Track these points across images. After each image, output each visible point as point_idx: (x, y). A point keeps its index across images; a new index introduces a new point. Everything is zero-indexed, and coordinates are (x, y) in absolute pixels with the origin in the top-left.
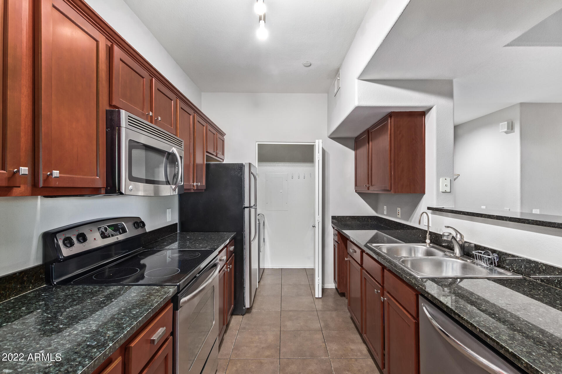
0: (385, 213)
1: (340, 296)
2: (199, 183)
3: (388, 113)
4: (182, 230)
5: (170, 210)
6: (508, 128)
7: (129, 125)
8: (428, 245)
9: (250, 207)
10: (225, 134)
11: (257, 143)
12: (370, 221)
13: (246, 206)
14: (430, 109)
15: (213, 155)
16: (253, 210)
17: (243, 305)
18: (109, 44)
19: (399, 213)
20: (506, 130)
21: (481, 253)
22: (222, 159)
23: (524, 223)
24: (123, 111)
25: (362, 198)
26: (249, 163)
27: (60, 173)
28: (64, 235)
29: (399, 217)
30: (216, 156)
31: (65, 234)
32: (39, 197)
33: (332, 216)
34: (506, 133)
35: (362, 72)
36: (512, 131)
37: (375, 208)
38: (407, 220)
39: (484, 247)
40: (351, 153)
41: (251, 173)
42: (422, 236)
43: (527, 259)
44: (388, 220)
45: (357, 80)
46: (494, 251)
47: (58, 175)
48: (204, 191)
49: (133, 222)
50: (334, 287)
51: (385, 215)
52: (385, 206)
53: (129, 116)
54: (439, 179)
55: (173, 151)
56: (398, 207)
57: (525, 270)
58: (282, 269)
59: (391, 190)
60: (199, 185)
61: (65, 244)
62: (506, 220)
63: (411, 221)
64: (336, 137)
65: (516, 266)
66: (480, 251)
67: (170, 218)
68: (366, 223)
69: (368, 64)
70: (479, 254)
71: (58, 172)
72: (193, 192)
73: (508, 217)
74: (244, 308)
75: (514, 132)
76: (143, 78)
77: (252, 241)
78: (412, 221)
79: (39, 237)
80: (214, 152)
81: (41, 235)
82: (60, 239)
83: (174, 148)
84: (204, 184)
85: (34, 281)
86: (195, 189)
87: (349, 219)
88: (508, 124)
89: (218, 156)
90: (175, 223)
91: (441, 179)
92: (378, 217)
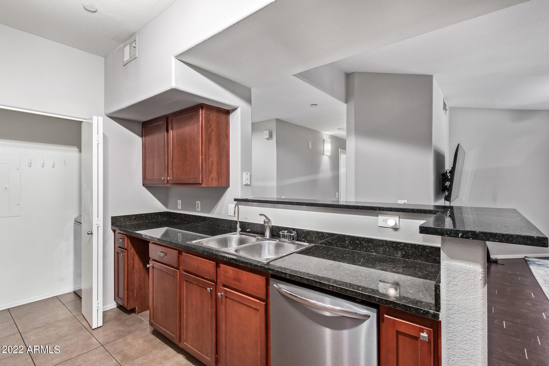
0: (178, 208)
1: (128, 314)
3: (198, 104)
6: (269, 136)
8: (238, 233)
12: (160, 218)
14: (235, 109)
19: (198, 206)
20: (268, 137)
21: (284, 232)
23: (316, 206)
25: (150, 192)
29: (198, 210)
33: (112, 218)
34: (268, 139)
35: (185, 52)
36: (272, 138)
37: (165, 204)
38: (209, 212)
39: (285, 227)
40: (138, 140)
42: (227, 226)
43: (316, 231)
44: (184, 214)
45: (174, 58)
46: (294, 229)
50: (116, 307)
51: (179, 210)
52: (179, 200)
54: (243, 173)
56: (197, 201)
57: (315, 240)
59: (202, 183)
62: (303, 205)
63: (213, 214)
64: (116, 117)
65: (309, 238)
66: (283, 231)
68: (155, 220)
69: (196, 46)
70: (283, 233)
73: (305, 203)
75: (272, 139)
78: (215, 213)
87: (135, 219)
88: (269, 132)
91: (244, 173)
92: (170, 213)
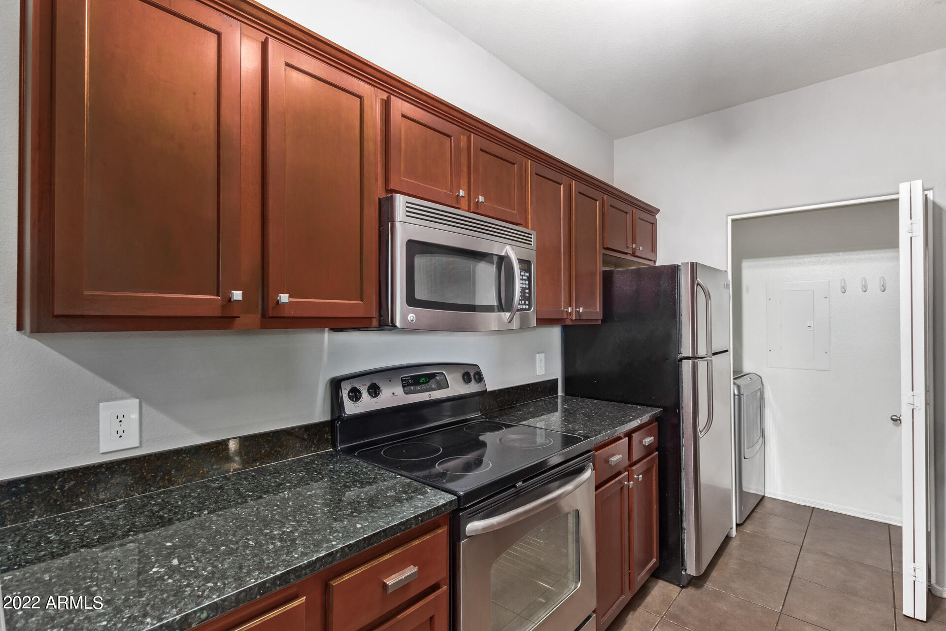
2: (581, 309)
4: (567, 391)
5: (543, 355)
7: (407, 216)
9: (694, 357)
10: (658, 211)
11: (730, 219)
13: (684, 354)
15: (626, 254)
16: (702, 366)
17: (682, 565)
18: (385, 96)
22: (651, 260)
24: (400, 197)
26: (692, 264)
27: (289, 297)
28: (351, 384)
30: (633, 255)
31: (353, 383)
32: (327, 329)
41: (698, 284)
47: (287, 301)
48: (600, 322)
49: (463, 372)
53: (407, 202)
55: (506, 252)
58: (815, 509)
60: (581, 311)
61: (350, 397)
67: (543, 369)
71: (288, 295)
72: (571, 324)
74: (683, 573)
76: (450, 136)
77: (701, 432)
79: (326, 384)
80: (627, 247)
81: (329, 380)
82: (345, 389)
83: (508, 247)
84: (598, 310)
85: (317, 441)
86: (574, 319)
89: (637, 254)
90: (554, 378)
